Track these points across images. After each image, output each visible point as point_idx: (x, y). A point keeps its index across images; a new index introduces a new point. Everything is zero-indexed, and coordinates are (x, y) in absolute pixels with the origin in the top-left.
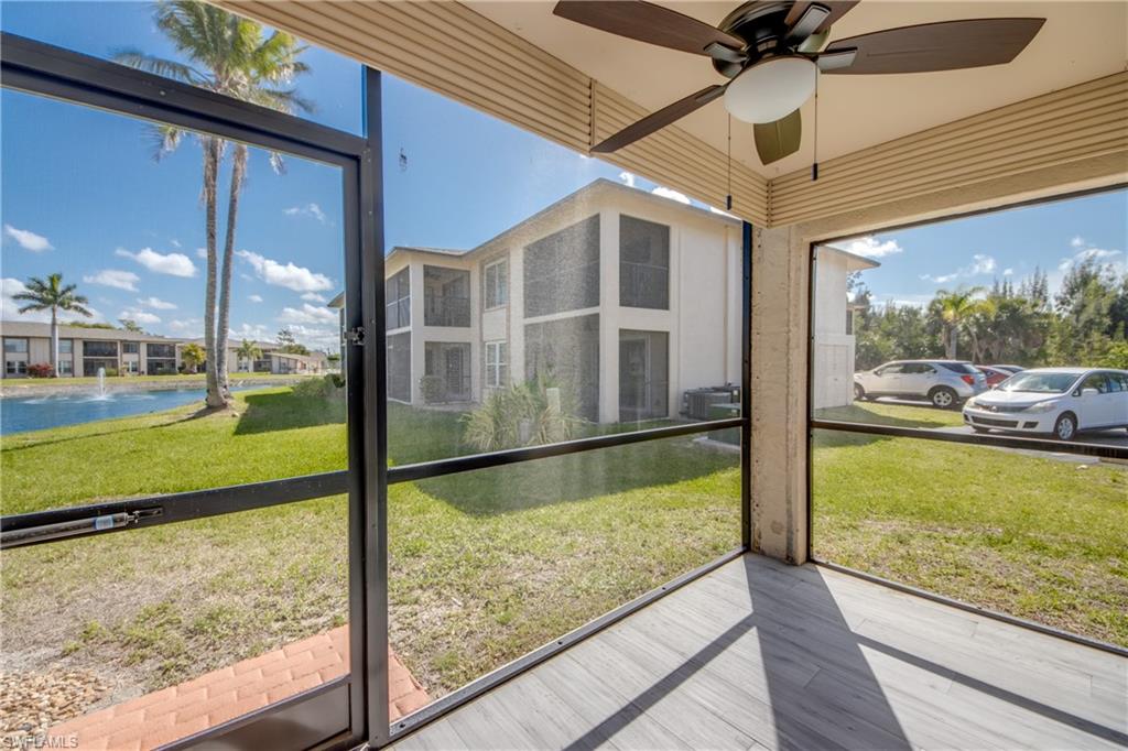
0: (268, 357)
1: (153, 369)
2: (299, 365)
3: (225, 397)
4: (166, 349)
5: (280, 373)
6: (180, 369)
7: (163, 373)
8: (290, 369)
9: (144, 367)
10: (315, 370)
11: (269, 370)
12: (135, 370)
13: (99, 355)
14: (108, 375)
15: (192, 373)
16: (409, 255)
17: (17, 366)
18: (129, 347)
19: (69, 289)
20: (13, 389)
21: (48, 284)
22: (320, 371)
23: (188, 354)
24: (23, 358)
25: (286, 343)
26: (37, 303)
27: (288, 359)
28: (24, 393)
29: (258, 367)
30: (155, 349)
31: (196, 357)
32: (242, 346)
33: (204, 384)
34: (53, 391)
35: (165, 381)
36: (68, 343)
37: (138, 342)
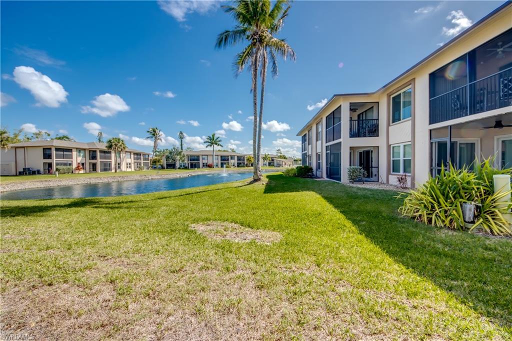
0: (273, 160)
1: (239, 165)
2: (284, 163)
3: (260, 175)
4: (242, 158)
5: (277, 167)
6: (246, 165)
7: (241, 167)
8: (280, 165)
9: (236, 165)
10: (290, 165)
11: (273, 165)
12: (234, 165)
13: (224, 160)
14: (227, 167)
15: (249, 166)
16: (342, 97)
17: (205, 165)
18: (232, 158)
19: (217, 138)
20: (204, 172)
21: (212, 137)
22: (291, 166)
23: (248, 160)
24: (206, 162)
25: (279, 154)
26: (210, 144)
27: (280, 161)
28: (207, 173)
29: (270, 164)
30: (239, 158)
31: (251, 161)
32: (264, 156)
33: (253, 171)
34: (213, 172)
35: (242, 169)
36: (217, 157)
37: (235, 156)
